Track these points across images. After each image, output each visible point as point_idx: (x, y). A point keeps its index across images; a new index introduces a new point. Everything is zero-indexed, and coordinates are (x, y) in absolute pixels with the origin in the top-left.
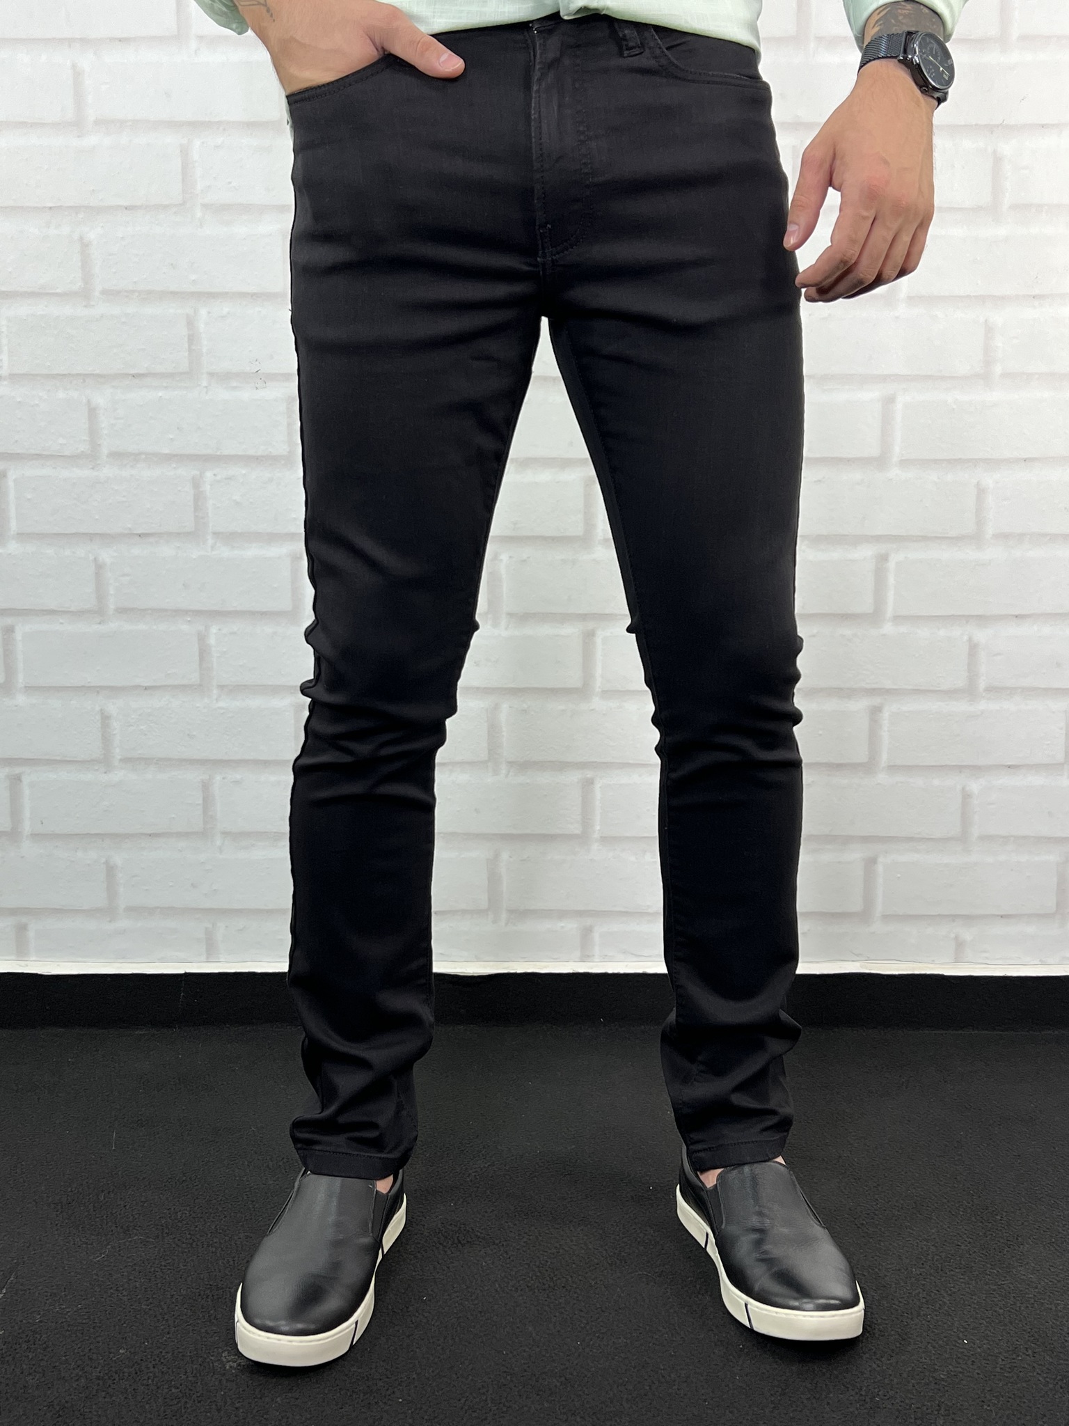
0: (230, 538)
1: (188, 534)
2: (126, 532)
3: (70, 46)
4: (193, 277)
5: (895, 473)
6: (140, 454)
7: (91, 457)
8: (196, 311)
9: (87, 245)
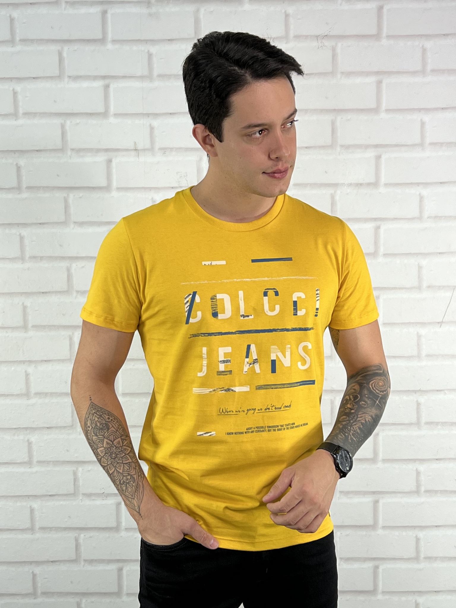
0: (91, 562)
1: (73, 560)
2: (46, 560)
3: (24, 364)
4: (76, 456)
5: (380, 532)
6: (52, 528)
7: (32, 529)
8: (77, 469)
9: (31, 443)
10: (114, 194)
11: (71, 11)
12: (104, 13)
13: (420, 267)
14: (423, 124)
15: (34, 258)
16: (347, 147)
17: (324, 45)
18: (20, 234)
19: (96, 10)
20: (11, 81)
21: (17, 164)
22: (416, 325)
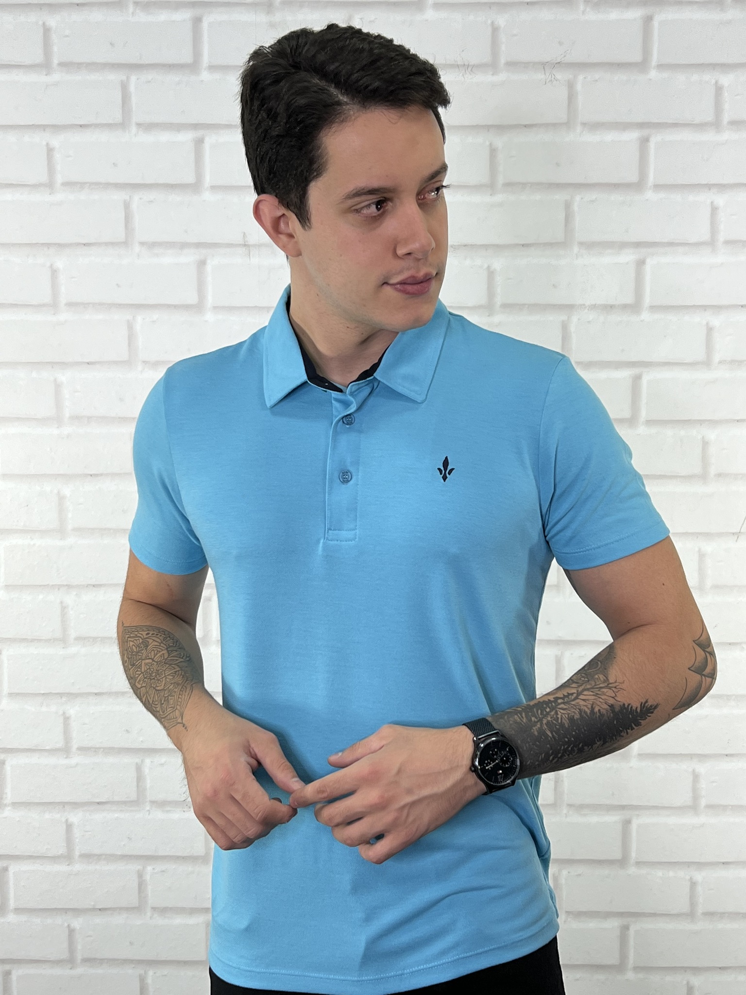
0: (163, 911)
1: (133, 908)
2: (91, 907)
3: (59, 589)
4: (141, 739)
5: (632, 870)
6: (101, 855)
7: (68, 857)
8: (142, 761)
9: (68, 718)
10: (209, 316)
11: (143, 17)
12: (197, 21)
13: (705, 444)
14: (714, 209)
15: (76, 418)
16: (590, 246)
17: (554, 78)
18: (55, 380)
19: (184, 16)
20: (44, 130)
21: (52, 265)
22: (697, 537)
